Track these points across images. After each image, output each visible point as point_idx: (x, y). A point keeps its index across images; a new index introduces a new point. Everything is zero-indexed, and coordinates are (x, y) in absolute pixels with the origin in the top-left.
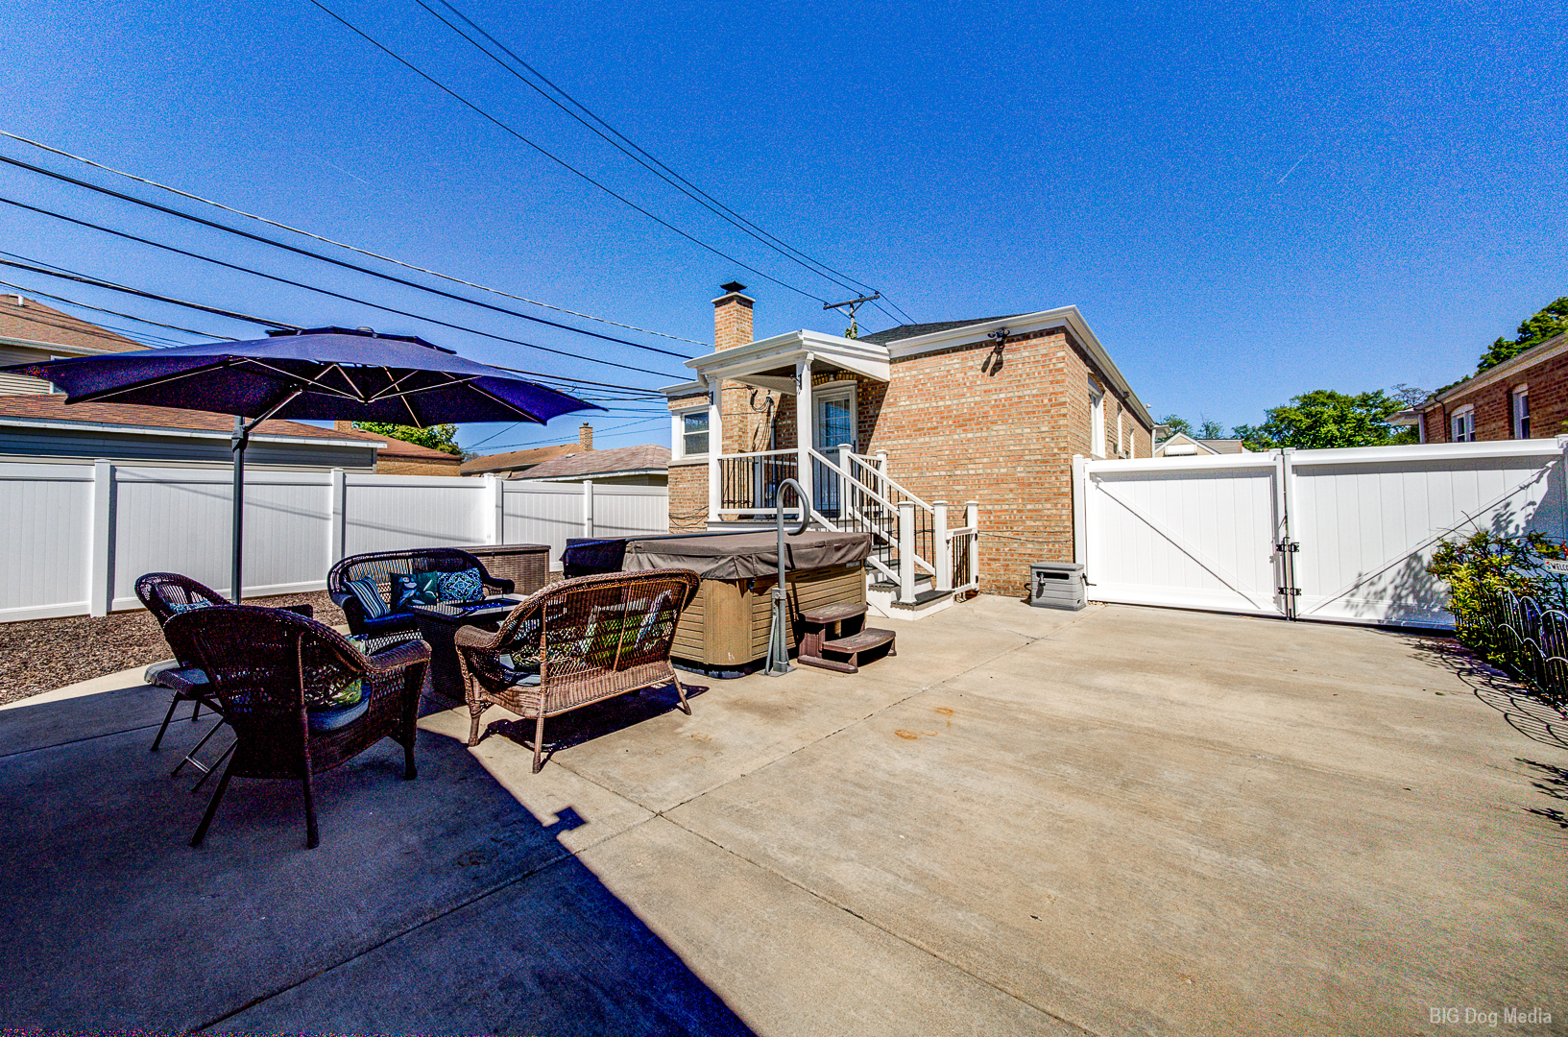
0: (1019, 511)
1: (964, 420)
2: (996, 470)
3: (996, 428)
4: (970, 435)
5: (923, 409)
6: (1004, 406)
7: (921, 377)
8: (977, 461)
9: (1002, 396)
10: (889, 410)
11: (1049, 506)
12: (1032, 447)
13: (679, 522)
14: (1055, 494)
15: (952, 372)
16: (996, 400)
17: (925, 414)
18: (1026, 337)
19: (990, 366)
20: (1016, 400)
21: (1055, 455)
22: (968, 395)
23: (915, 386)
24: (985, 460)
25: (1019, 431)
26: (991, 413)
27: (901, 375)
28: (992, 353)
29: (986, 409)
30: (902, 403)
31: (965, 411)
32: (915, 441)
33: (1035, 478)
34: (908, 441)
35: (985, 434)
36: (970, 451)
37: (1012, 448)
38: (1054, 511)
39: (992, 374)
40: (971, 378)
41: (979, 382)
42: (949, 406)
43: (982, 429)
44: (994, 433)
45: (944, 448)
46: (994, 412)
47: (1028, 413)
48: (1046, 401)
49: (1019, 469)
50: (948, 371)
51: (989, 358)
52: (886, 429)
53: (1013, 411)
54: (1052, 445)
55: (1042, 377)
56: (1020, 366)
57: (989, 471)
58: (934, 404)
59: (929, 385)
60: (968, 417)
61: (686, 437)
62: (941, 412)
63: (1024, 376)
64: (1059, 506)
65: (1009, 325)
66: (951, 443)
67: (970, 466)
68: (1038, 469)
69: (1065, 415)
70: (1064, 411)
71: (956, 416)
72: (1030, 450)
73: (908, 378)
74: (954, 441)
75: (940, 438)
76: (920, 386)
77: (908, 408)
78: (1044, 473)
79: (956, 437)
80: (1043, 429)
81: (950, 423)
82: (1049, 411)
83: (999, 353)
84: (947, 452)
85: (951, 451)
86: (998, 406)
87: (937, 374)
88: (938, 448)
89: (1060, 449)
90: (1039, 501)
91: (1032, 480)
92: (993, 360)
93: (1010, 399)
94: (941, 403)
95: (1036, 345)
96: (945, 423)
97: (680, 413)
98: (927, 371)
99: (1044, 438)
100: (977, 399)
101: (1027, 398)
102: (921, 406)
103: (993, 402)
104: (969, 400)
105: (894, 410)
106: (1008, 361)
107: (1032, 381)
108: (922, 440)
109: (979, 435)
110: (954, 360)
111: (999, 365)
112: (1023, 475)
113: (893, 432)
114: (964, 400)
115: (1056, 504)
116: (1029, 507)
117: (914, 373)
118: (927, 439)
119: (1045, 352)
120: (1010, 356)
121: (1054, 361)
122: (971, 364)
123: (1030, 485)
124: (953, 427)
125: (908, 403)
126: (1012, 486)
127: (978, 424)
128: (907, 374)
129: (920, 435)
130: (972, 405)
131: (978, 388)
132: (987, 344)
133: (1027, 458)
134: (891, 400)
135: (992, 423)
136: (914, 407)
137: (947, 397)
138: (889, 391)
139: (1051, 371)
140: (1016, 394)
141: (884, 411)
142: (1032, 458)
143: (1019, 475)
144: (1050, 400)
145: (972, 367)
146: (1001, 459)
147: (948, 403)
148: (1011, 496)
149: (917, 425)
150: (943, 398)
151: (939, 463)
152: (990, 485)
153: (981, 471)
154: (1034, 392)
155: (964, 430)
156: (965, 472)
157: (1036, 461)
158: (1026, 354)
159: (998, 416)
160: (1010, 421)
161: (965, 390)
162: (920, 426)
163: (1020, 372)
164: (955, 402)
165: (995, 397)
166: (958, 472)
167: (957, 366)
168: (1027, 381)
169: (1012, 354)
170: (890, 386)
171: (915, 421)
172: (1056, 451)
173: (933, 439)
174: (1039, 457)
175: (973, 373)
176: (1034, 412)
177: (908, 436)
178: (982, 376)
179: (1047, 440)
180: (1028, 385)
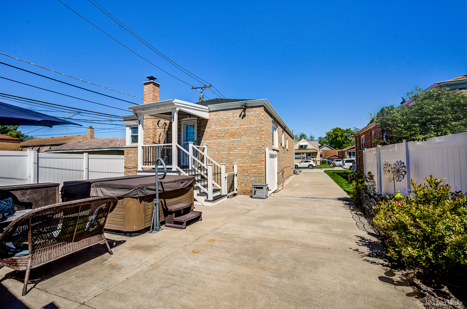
0: (250, 166)
1: (233, 134)
2: (243, 152)
3: (243, 137)
4: (235, 140)
5: (219, 130)
6: (246, 130)
7: (219, 118)
8: (237, 149)
9: (245, 126)
10: (208, 129)
11: (259, 164)
12: (254, 144)
13: (129, 170)
14: (260, 161)
15: (230, 117)
16: (243, 128)
17: (220, 131)
18: (252, 107)
19: (242, 116)
20: (249, 128)
21: (261, 147)
22: (235, 125)
23: (217, 121)
24: (240, 148)
25: (250, 139)
26: (242, 132)
27: (213, 117)
28: (242, 112)
29: (240, 131)
30: (213, 127)
31: (234, 131)
32: (217, 141)
33: (255, 155)
34: (214, 141)
35: (240, 139)
36: (235, 145)
37: (248, 144)
38: (260, 166)
39: (242, 119)
40: (235, 120)
41: (238, 121)
42: (228, 129)
43: (239, 138)
44: (243, 139)
45: (227, 144)
46: (243, 132)
47: (253, 133)
48: (258, 129)
49: (250, 152)
50: (228, 117)
51: (241, 113)
52: (207, 136)
53: (248, 132)
54: (260, 144)
55: (257, 121)
56: (251, 117)
57: (241, 152)
58: (223, 128)
59: (222, 121)
60: (234, 133)
61: (132, 136)
62: (226, 131)
63: (252, 120)
64: (262, 164)
65: (247, 103)
66: (229, 142)
67: (235, 150)
68: (256, 152)
69: (263, 134)
70: (263, 133)
71: (230, 133)
72: (253, 146)
73: (215, 118)
74: (230, 141)
75: (225, 140)
76: (219, 122)
77: (215, 129)
78: (257, 153)
79: (230, 140)
80: (257, 139)
81: (229, 135)
82: (259, 133)
83: (245, 112)
84: (227, 145)
85: (229, 145)
86: (244, 130)
87: (225, 118)
88: (224, 144)
89: (262, 145)
90: (256, 163)
91: (254, 156)
92: (243, 114)
93: (248, 128)
94: (226, 128)
95: (255, 111)
96: (227, 135)
97: (130, 126)
98: (221, 116)
99: (257, 142)
100: (237, 127)
101: (253, 128)
102: (219, 128)
103: (242, 129)
104: (235, 127)
105: (210, 129)
106: (247, 115)
107: (254, 122)
108: (219, 141)
109: (238, 139)
110: (230, 113)
111: (244, 116)
112: (251, 154)
113: (209, 137)
114: (233, 127)
115: (261, 164)
116: (253, 165)
117: (217, 116)
118: (221, 140)
119: (258, 113)
120: (248, 113)
121: (261, 116)
122: (236, 115)
123: (253, 157)
124: (229, 137)
125: (215, 127)
126: (248, 158)
127: (238, 136)
128: (215, 117)
129: (219, 139)
130: (236, 129)
131: (238, 123)
132: (241, 108)
133: (252, 148)
134: (209, 126)
135: (242, 136)
136: (217, 129)
137: (228, 126)
138: (208, 123)
139: (260, 119)
140: (250, 126)
141: (207, 130)
142: (254, 148)
143: (250, 154)
144: (259, 129)
145: (236, 116)
146: (245, 148)
147: (228, 128)
148: (248, 161)
149: (217, 135)
150: (226, 126)
151: (225, 149)
152: (241, 157)
153: (238, 152)
154: (255, 126)
155: (233, 138)
156: (233, 153)
157: (255, 149)
158: (252, 113)
159: (244, 133)
160: (248, 135)
161: (234, 124)
162: (218, 136)
163: (251, 119)
164: (230, 128)
165: (243, 127)
166: (231, 152)
167: (231, 115)
168: (253, 122)
169: (250, 112)
170: (209, 121)
171: (217, 134)
172: (261, 146)
173: (223, 140)
174: (256, 148)
175: (236, 118)
176: (255, 133)
177: (214, 139)
178: (239, 119)
179: (259, 142)
180: (253, 123)
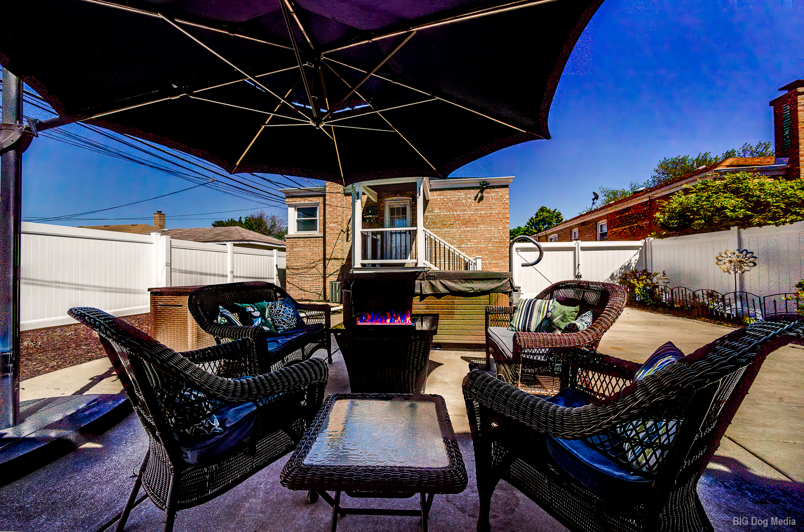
0: (490, 264)
1: (466, 222)
2: (480, 245)
3: (480, 226)
4: (469, 229)
5: (446, 215)
6: (484, 217)
7: (445, 199)
8: (472, 241)
9: (483, 212)
10: (429, 214)
11: (501, 261)
12: (495, 236)
13: (294, 271)
14: (504, 256)
15: (461, 199)
16: (480, 214)
17: (447, 218)
18: (494, 187)
19: (478, 198)
20: (489, 215)
21: (504, 239)
22: (468, 210)
23: (442, 204)
24: (475, 241)
25: (490, 228)
26: (478, 219)
27: (436, 197)
28: (479, 193)
29: (476, 217)
30: (436, 211)
31: (467, 217)
32: (442, 230)
33: (496, 249)
34: (438, 230)
35: (475, 229)
36: (469, 236)
37: (487, 236)
38: (504, 264)
39: (479, 202)
40: (469, 203)
41: (473, 205)
42: (459, 215)
43: (474, 226)
44: (479, 229)
45: (457, 234)
46: (480, 219)
47: (493, 221)
48: (501, 216)
49: (489, 245)
50: (459, 198)
51: (478, 195)
52: (427, 223)
53: (488, 219)
54: (503, 235)
55: (499, 206)
56: (491, 200)
57: (477, 246)
58: (452, 213)
59: (449, 204)
60: (468, 220)
61: (298, 221)
62: (455, 217)
63: (492, 205)
64: (506, 261)
65: (488, 181)
66: (460, 232)
67: (468, 243)
68: (498, 245)
69: (508, 223)
70: (508, 221)
71: (462, 220)
72: (494, 237)
73: (439, 199)
74: (462, 231)
75: (454, 229)
76: (445, 204)
77: (439, 214)
78: (500, 247)
79: (462, 229)
80: (500, 228)
81: (459, 222)
82: (502, 221)
83: (482, 193)
84: (458, 236)
85: (460, 236)
86: (481, 217)
87: (453, 199)
88: (454, 234)
89: (506, 237)
90: (497, 260)
91: (495, 250)
92: (479, 195)
93: (486, 214)
94: (455, 213)
95: (498, 192)
96: (457, 222)
97: (294, 206)
98: (449, 197)
99: (500, 232)
100: (472, 212)
101: (493, 214)
102: (445, 213)
103: (479, 215)
104: (468, 213)
105: (432, 214)
106: (486, 197)
107: (496, 207)
108: (446, 230)
109: (472, 229)
110: (462, 194)
111: (481, 199)
112: (491, 248)
113: (431, 225)
114: (466, 213)
115: (504, 261)
116: (494, 262)
117: (442, 197)
118: (448, 230)
119: (501, 195)
120: (487, 195)
121: (505, 199)
122: (469, 196)
123: (494, 252)
124: (461, 225)
125: (439, 211)
126: (487, 253)
127: (472, 224)
128: (439, 197)
129: (445, 227)
130: (470, 215)
131: (472, 208)
132: (477, 188)
133: (493, 240)
134: (430, 209)
135: (479, 224)
136: (442, 213)
137: (458, 210)
138: (429, 205)
139: (503, 203)
140: (489, 212)
141: (426, 214)
142: (495, 240)
143: (489, 248)
144: (503, 216)
145: (470, 198)
146: (482, 241)
147: (459, 213)
148: (486, 257)
149: (443, 223)
150: (456, 211)
151: (454, 241)
152: (477, 252)
153: (473, 246)
154: (497, 212)
155: (466, 227)
156: (466, 246)
157: (497, 242)
158: (493, 195)
159: (481, 221)
160: (486, 224)
161: (467, 208)
162: (445, 223)
163: (491, 202)
164: (462, 213)
165: (480, 212)
166: (463, 246)
167: (463, 196)
168: (494, 207)
169: (488, 194)
170: (430, 202)
171: (442, 220)
172: (505, 238)
173: (451, 230)
174: (498, 240)
175: (471, 201)
176: (496, 221)
177: (438, 227)
178: (475, 202)
179: (501, 233)
180: (494, 209)
